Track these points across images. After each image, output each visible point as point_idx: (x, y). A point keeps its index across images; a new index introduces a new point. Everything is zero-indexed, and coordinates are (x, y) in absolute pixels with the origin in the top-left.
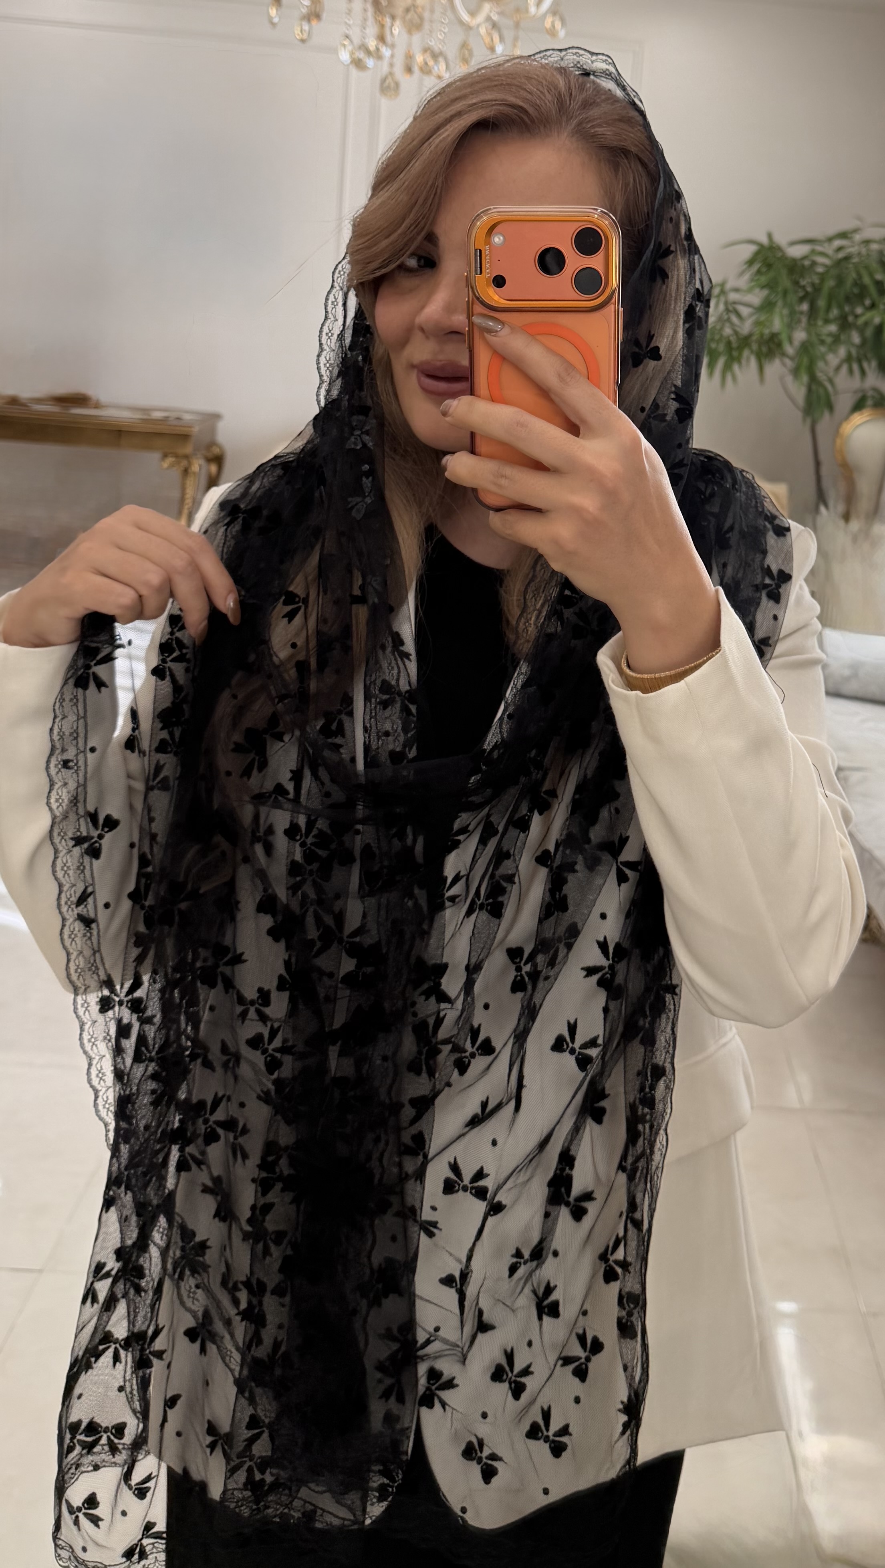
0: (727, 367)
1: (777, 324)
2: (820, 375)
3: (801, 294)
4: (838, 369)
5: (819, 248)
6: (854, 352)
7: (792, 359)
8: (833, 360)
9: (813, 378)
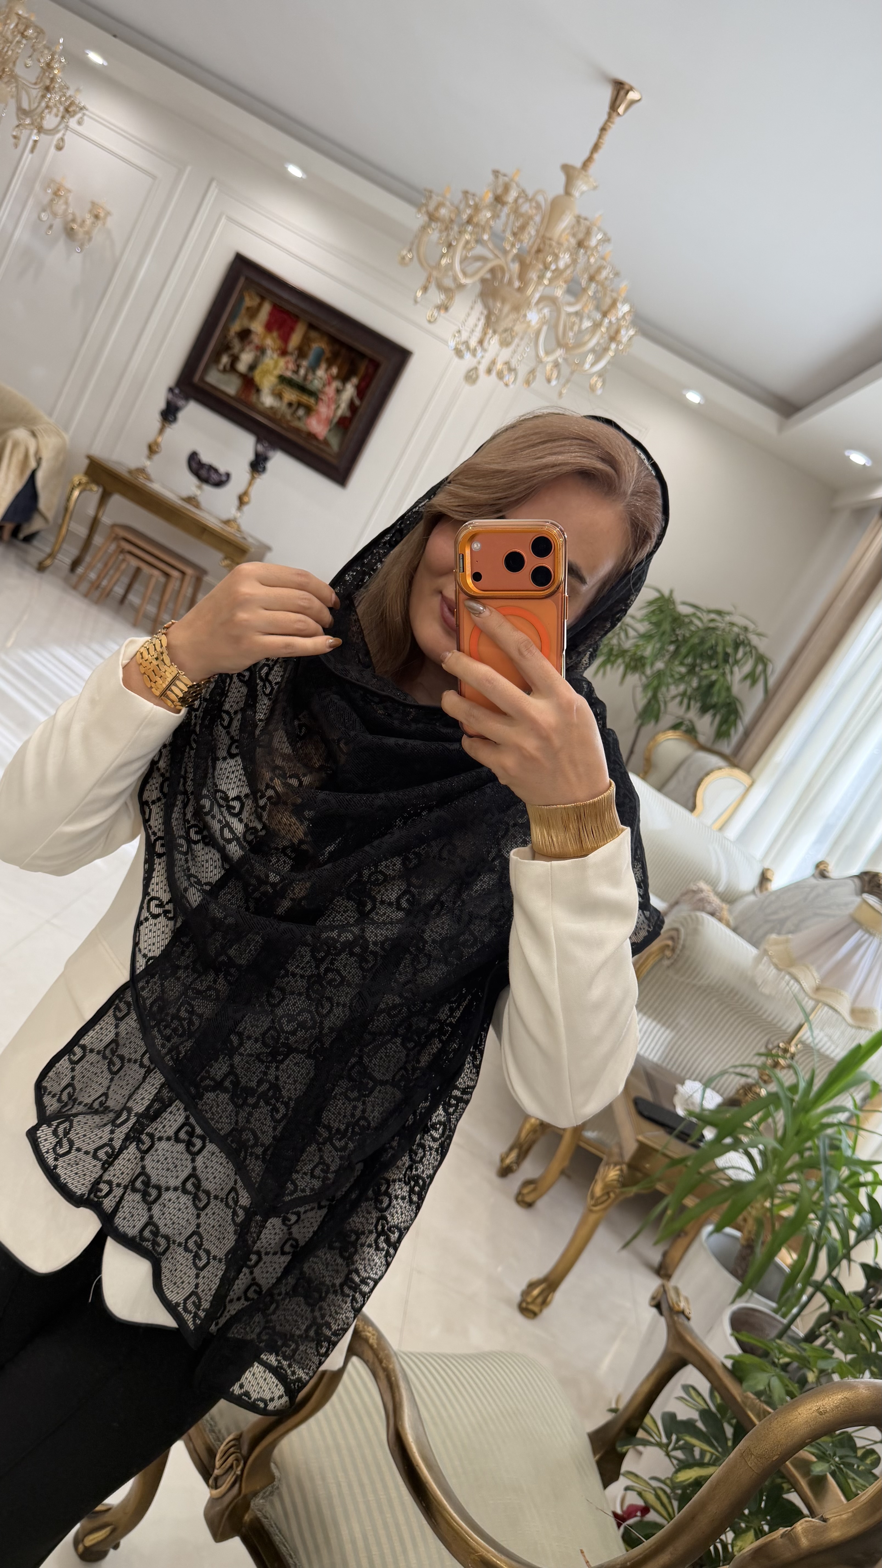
0: (603, 665)
1: (648, 651)
2: (660, 696)
3: (673, 639)
4: (674, 698)
5: (699, 614)
6: (689, 691)
7: (647, 677)
8: (674, 690)
9: (655, 697)
